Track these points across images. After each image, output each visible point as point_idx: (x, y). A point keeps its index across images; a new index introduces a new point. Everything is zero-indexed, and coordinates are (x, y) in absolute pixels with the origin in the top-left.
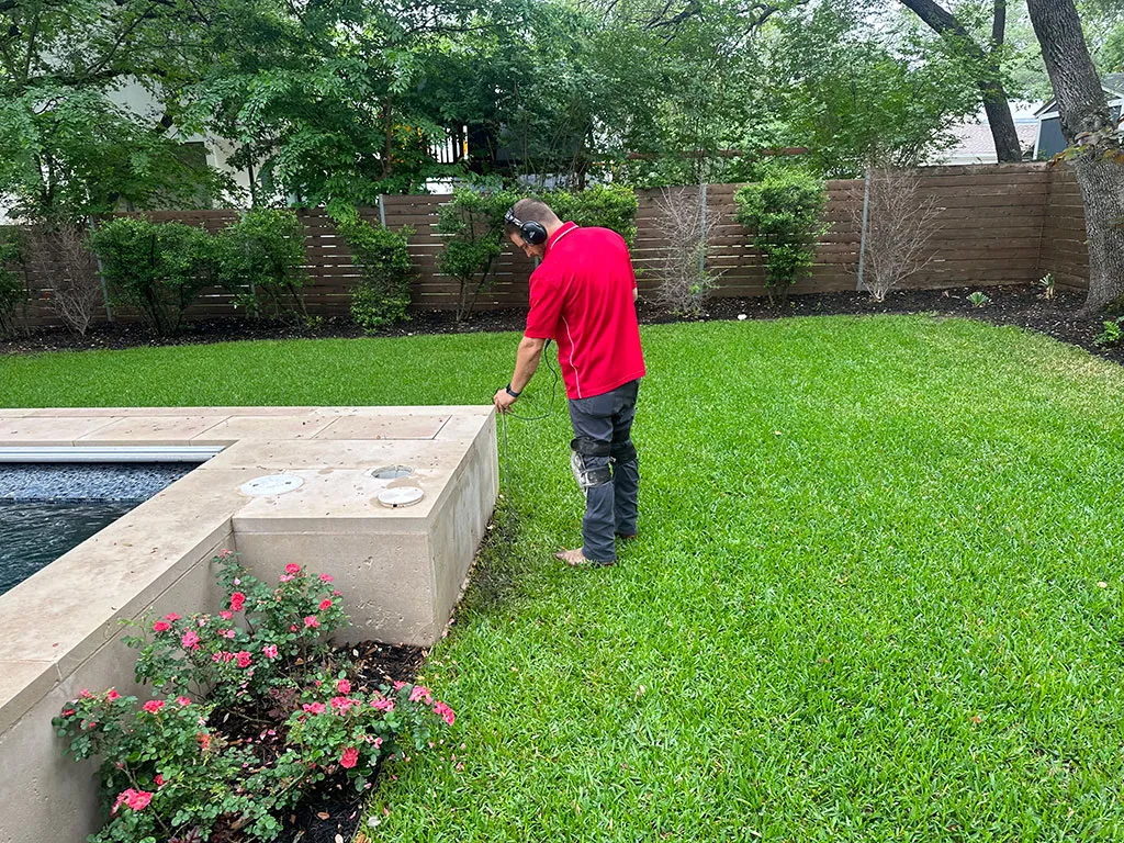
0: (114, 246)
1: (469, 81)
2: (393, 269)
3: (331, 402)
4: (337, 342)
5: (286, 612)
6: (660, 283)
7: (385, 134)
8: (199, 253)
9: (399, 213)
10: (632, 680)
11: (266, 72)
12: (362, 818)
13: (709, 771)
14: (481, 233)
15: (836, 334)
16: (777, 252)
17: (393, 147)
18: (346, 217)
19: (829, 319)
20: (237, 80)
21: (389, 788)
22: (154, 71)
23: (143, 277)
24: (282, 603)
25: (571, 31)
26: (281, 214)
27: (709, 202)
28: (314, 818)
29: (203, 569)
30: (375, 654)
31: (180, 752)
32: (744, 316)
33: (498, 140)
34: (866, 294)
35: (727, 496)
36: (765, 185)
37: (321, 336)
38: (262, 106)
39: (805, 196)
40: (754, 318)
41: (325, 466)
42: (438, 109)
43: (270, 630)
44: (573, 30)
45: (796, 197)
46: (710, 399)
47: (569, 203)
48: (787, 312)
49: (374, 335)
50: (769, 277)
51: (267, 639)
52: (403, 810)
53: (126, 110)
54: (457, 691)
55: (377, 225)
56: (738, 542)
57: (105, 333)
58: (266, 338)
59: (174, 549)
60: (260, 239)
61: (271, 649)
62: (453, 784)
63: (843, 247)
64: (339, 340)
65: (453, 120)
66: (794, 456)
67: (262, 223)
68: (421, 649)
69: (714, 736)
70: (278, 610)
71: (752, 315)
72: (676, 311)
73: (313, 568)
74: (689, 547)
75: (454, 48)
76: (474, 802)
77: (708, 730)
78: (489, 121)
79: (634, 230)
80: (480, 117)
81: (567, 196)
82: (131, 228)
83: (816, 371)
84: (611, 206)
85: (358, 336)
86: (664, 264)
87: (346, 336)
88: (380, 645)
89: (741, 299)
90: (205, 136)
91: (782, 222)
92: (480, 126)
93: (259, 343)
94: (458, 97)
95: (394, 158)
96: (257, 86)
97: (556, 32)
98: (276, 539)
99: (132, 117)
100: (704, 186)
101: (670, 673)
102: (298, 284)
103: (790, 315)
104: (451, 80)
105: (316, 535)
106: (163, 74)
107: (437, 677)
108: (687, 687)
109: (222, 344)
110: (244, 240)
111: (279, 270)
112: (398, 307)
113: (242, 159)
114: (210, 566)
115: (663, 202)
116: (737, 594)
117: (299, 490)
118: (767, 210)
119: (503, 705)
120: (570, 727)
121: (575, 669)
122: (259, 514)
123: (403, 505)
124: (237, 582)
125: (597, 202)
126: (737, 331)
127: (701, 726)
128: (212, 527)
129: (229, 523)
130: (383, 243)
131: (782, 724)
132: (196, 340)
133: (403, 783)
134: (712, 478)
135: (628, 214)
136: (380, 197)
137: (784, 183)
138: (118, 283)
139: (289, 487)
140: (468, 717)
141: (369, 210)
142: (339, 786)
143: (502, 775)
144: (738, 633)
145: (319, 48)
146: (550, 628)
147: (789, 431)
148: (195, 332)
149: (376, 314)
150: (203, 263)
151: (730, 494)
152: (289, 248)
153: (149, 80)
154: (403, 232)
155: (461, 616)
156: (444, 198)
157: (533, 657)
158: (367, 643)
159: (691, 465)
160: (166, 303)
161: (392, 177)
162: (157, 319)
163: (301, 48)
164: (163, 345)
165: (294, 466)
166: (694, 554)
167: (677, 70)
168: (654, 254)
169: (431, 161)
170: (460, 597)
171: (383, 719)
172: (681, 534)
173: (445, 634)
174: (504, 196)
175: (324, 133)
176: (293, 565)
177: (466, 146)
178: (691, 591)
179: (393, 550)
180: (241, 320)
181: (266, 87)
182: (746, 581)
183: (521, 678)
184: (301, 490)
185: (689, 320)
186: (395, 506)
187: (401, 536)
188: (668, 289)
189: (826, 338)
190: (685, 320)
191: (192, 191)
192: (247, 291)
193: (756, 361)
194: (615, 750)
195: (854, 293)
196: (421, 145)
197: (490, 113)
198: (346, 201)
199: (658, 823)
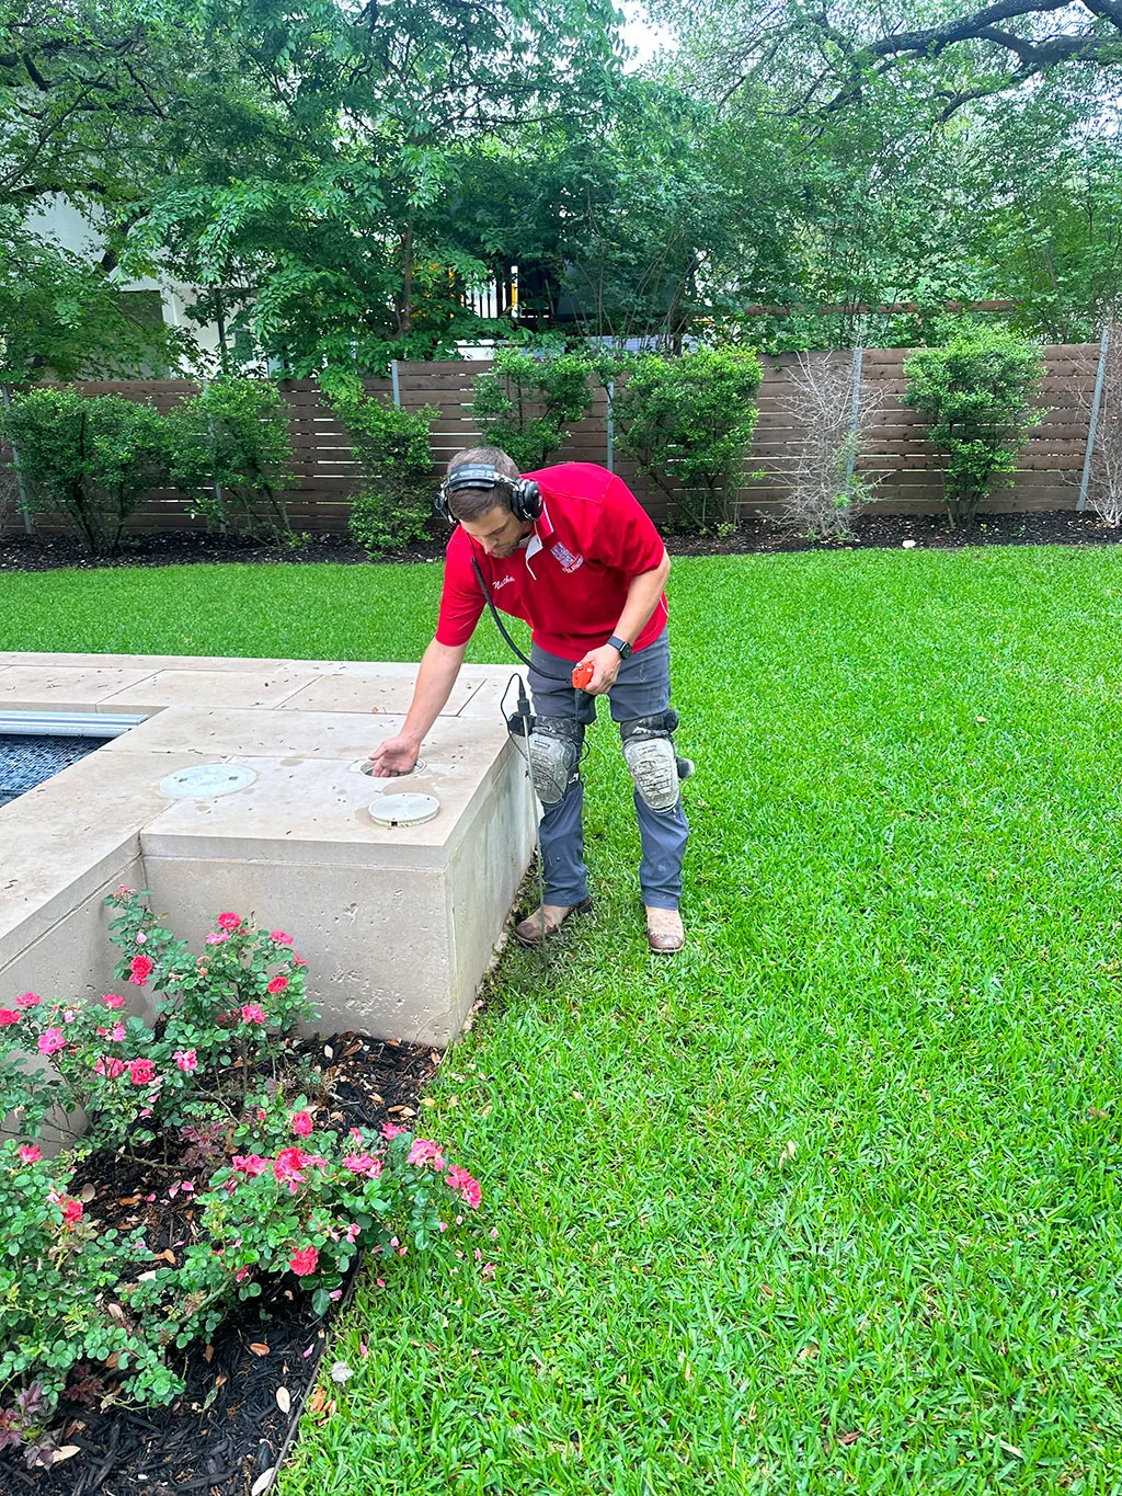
0: (31, 428)
1: (523, 196)
2: (408, 467)
3: (317, 653)
4: (328, 569)
5: (213, 994)
6: (788, 493)
7: (403, 276)
8: (144, 439)
9: (420, 387)
10: (772, 1128)
11: (239, 182)
12: (323, 1359)
13: (915, 1312)
14: (533, 416)
15: (1052, 573)
16: (964, 449)
17: (413, 293)
18: (345, 391)
19: (1039, 551)
20: (198, 193)
21: (371, 1304)
22: (92, 187)
23: (70, 472)
24: (209, 978)
25: (673, 122)
26: (257, 387)
27: (866, 374)
28: (244, 1353)
29: (90, 915)
30: (358, 1056)
31: (14, 1250)
32: (912, 543)
33: (562, 282)
34: (1092, 515)
35: (909, 818)
36: (949, 351)
37: (307, 561)
38: (232, 228)
39: (1011, 366)
40: (926, 546)
41: (291, 754)
42: (479, 239)
43: (187, 1023)
44: (676, 121)
45: (997, 368)
46: (869, 664)
47: (662, 373)
48: (975, 539)
49: (380, 561)
50: (949, 488)
51: (181, 1040)
52: (391, 1349)
53: (55, 243)
54: (485, 1129)
55: (387, 404)
56: (933, 894)
57: (21, 549)
58: (233, 560)
59: (42, 884)
60: (227, 422)
61: (186, 1056)
62: (477, 1305)
63: (1060, 445)
64: (333, 566)
65: (498, 253)
66: (1009, 757)
67: (230, 398)
68: (429, 1051)
69: (919, 1243)
70: (202, 990)
71: (924, 542)
72: (811, 534)
73: (263, 919)
74: (853, 900)
75: (504, 151)
76: (510, 1342)
77: (909, 1231)
78: (549, 254)
79: (755, 413)
80: (536, 249)
81: (659, 362)
82: (54, 403)
83: (1029, 626)
84: (722, 377)
85: (358, 560)
86: (796, 464)
87: (343, 561)
88: (366, 1040)
89: (906, 518)
90: (160, 281)
91: (975, 406)
92: (536, 262)
93: (224, 568)
94: (507, 221)
95: (415, 310)
96: (225, 200)
97: (651, 126)
98: (207, 868)
99: (60, 251)
100: (858, 352)
101: (836, 1119)
102: (278, 486)
103: (980, 544)
104: (497, 198)
105: (270, 867)
106: (102, 190)
107: (454, 1102)
108: (867, 1146)
109: (174, 567)
110: (205, 423)
111: (252, 466)
112: (414, 522)
113: (207, 310)
114: (102, 910)
115: (798, 372)
116: (938, 984)
117: (249, 792)
118: (952, 388)
119: (561, 1160)
120: (671, 1209)
121: (677, 1103)
122: (184, 828)
123: (407, 824)
124: (141, 937)
125: (703, 372)
126: (903, 565)
127: (896, 1224)
128: (108, 846)
129: (135, 842)
130: (395, 429)
131: (1035, 1227)
132: (141, 562)
133: (394, 1297)
134: (882, 788)
135: (747, 390)
136: (394, 364)
137: (979, 348)
138: (37, 478)
139: (235, 785)
140: (502, 1178)
141: (377, 383)
142: (288, 1293)
143: (559, 1292)
144: (946, 1054)
145: (314, 150)
146: (635, 1027)
147: (998, 717)
148: (140, 551)
149: (383, 532)
150: (149, 453)
151: (912, 813)
152: (266, 435)
153: (85, 200)
154: (425, 415)
155: (493, 997)
156: (483, 365)
157: (607, 1076)
158: (347, 1036)
159: (847, 766)
160: (101, 509)
161: (410, 336)
162: (89, 531)
163: (289, 151)
164: (95, 567)
165: (245, 750)
166: (863, 911)
167: (826, 179)
168: (782, 450)
169: (466, 315)
170: (493, 964)
171: (362, 1194)
172: (838, 876)
173: (468, 1025)
174: (567, 362)
175: (318, 271)
176: (231, 916)
177: (515, 294)
178: (863, 976)
179: (389, 895)
180: (201, 535)
181: (237, 203)
182: (951, 962)
183: (589, 1112)
184: (252, 791)
185: (830, 547)
186: (394, 824)
187: (403, 875)
188: (799, 500)
189: (1037, 579)
190: (823, 547)
191: (138, 355)
192: (209, 495)
193: (934, 608)
194: (749, 1259)
195: (1073, 514)
196: (452, 290)
197: (551, 246)
198: (347, 369)
199: (833, 1415)
